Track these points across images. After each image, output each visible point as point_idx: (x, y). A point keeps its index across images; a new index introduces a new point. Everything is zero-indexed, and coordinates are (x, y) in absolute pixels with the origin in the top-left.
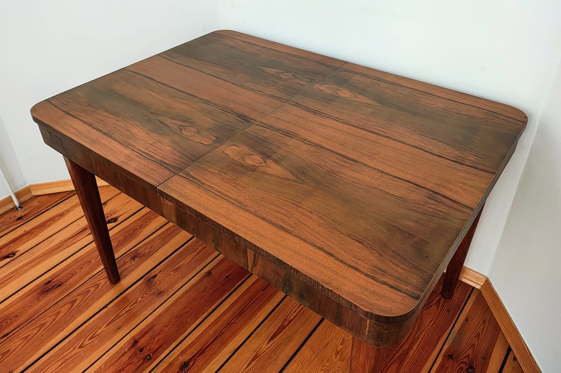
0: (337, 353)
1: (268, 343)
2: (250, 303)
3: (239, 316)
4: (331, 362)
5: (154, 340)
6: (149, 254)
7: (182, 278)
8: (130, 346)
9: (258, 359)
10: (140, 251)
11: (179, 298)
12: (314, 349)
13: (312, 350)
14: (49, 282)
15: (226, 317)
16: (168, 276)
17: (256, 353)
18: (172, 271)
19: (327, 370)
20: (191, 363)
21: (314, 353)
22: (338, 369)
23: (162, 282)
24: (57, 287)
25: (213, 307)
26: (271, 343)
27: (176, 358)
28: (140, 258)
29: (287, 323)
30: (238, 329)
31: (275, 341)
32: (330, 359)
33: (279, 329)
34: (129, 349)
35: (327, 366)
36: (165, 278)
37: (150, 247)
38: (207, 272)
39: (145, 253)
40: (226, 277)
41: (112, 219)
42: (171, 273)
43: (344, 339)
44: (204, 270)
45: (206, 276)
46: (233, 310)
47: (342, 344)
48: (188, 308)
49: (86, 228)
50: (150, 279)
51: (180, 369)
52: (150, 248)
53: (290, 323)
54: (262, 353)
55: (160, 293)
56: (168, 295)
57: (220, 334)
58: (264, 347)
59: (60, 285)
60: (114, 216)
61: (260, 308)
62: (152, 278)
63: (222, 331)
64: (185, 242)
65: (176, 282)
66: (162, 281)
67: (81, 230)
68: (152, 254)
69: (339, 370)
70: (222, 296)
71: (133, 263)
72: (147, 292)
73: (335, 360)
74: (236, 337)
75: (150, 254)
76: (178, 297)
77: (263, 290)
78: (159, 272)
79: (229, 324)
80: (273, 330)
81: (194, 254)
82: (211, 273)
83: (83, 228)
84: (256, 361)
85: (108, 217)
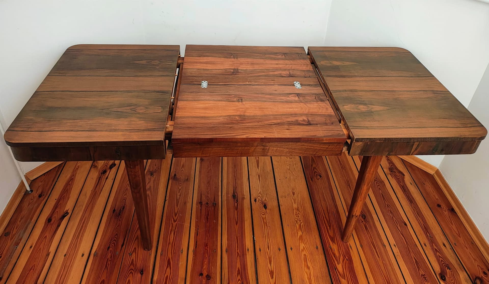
1: (258, 168)
5: (209, 197)
6: (159, 169)
7: (190, 168)
8: (200, 206)
9: (261, 176)
10: (151, 170)
14: (114, 210)
16: (182, 171)
17: (257, 175)
19: (290, 165)
20: (236, 194)
23: (182, 175)
24: (123, 210)
26: (259, 168)
27: (227, 197)
29: (257, 158)
30: (241, 172)
33: (257, 162)
34: (201, 207)
36: (182, 173)
37: (154, 166)
39: (156, 169)
41: (111, 165)
42: (182, 169)
49: (100, 177)
50: (174, 178)
51: (233, 198)
52: (155, 165)
54: (260, 173)
55: (187, 180)
56: (192, 178)
57: (235, 177)
58: (258, 171)
59: (123, 208)
65: (190, 171)
68: (161, 168)
69: (294, 162)
70: (219, 164)
71: (155, 176)
72: (180, 183)
74: (244, 175)
78: (174, 172)
79: (235, 172)
80: (255, 164)
83: (98, 178)
84: (261, 177)
85: (107, 166)
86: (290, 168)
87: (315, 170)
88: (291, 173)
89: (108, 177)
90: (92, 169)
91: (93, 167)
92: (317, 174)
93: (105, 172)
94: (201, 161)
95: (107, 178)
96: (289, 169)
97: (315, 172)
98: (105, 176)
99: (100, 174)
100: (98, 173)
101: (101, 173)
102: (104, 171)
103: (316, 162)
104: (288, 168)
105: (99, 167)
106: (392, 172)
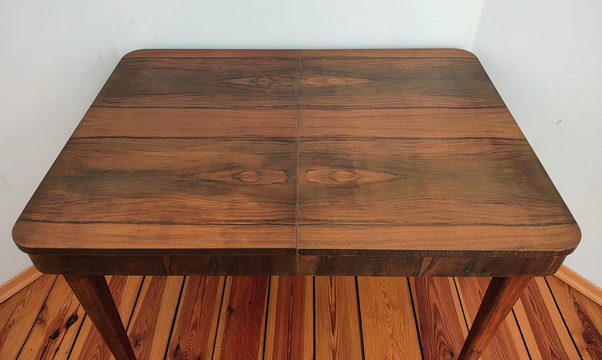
0: (388, 306)
1: (333, 333)
2: (291, 312)
3: (290, 330)
4: (390, 316)
6: (150, 329)
7: (208, 330)
9: (337, 353)
10: (137, 333)
11: (223, 352)
12: (370, 315)
13: (370, 317)
15: (280, 339)
16: (193, 338)
17: (331, 350)
18: (192, 330)
19: (393, 324)
21: (373, 318)
22: (399, 318)
23: (191, 348)
25: (262, 337)
26: (336, 333)
28: (144, 340)
29: (333, 308)
30: (300, 342)
31: (337, 329)
32: (388, 314)
33: (332, 317)
35: (390, 321)
36: (191, 341)
37: (144, 323)
38: (227, 310)
39: (145, 331)
40: (249, 303)
41: (70, 319)
42: (192, 332)
43: (384, 292)
44: (222, 310)
45: (230, 314)
46: (281, 327)
47: (385, 297)
48: (239, 354)
49: (47, 347)
50: (176, 353)
52: (146, 323)
53: (336, 306)
54: (336, 347)
57: (289, 356)
58: (333, 340)
60: (69, 314)
61: (302, 310)
62: (176, 350)
63: (287, 352)
64: (179, 295)
65: (206, 338)
66: (189, 346)
67: (41, 353)
68: (154, 328)
69: (401, 317)
70: (260, 322)
71: (141, 349)
73: (392, 313)
74: (305, 348)
75: (152, 328)
76: (221, 351)
77: (292, 294)
78: (178, 340)
79: (289, 342)
80: (328, 322)
81: (199, 301)
82: (232, 309)
83: (42, 349)
84: (337, 356)
85: (62, 320)
86: (393, 334)
87: (442, 338)
88: (395, 345)
89: (60, 348)
90: (36, 328)
91: (39, 322)
92: (445, 349)
93: (55, 335)
94: (228, 312)
95: (57, 350)
96: (392, 336)
97: (442, 343)
98: (55, 344)
99: (48, 339)
100: (44, 336)
101: (50, 338)
102: (57, 331)
103: (443, 318)
104: (390, 332)
105: (49, 323)
106: (590, 343)
